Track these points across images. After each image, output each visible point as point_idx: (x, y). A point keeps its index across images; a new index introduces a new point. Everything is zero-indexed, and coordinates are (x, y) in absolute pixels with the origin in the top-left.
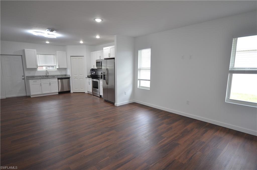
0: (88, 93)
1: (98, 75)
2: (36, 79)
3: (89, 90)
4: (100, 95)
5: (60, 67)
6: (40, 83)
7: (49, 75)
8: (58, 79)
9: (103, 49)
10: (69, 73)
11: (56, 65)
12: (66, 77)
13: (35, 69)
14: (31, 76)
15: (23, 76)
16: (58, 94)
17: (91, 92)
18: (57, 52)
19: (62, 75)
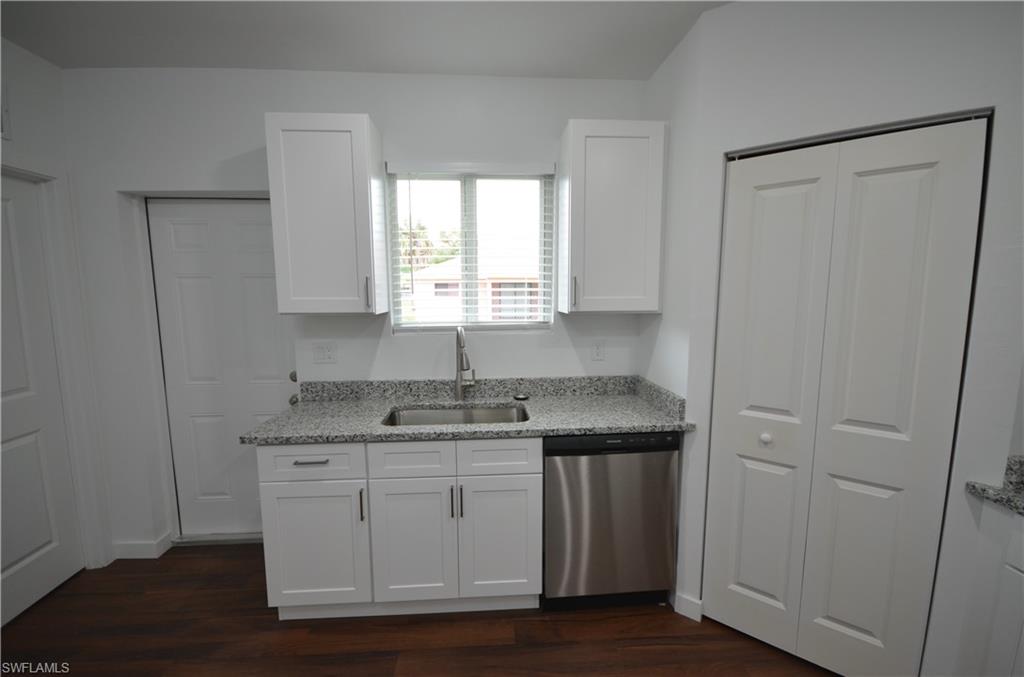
5: (584, 308)
7: (486, 382)
8: (553, 447)
10: (676, 374)
13: (373, 323)
14: (335, 385)
15: (294, 380)
16: (535, 604)
18: (576, 129)
19: (599, 379)
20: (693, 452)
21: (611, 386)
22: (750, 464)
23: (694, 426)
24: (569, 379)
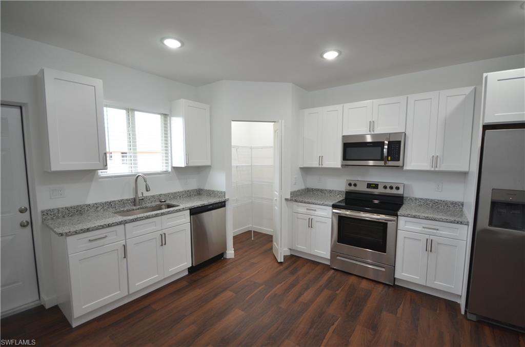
2: (103, 227)
3: (300, 247)
4: (397, 277)
6: (123, 242)
7: (149, 197)
8: (193, 211)
10: (220, 185)
13: (88, 175)
14: (67, 208)
15: (22, 211)
16: (187, 273)
19: (188, 191)
20: (229, 207)
21: (192, 193)
24: (178, 192)
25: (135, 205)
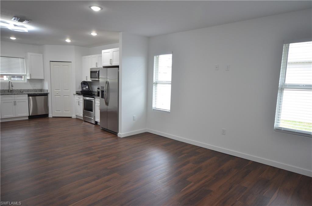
0: (77, 118)
1: (93, 92)
3: (78, 114)
4: (96, 120)
5: (32, 78)
7: (14, 90)
8: (29, 95)
9: (101, 53)
10: (46, 87)
11: (25, 74)
12: (42, 93)
16: (27, 118)
17: (82, 117)
18: (29, 54)
19: (35, 89)
20: (49, 96)
22: (56, 96)
23: (49, 93)
25: (9, 92)
